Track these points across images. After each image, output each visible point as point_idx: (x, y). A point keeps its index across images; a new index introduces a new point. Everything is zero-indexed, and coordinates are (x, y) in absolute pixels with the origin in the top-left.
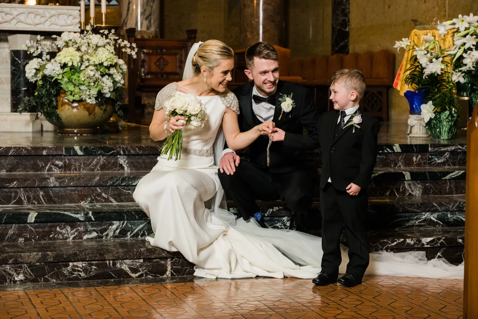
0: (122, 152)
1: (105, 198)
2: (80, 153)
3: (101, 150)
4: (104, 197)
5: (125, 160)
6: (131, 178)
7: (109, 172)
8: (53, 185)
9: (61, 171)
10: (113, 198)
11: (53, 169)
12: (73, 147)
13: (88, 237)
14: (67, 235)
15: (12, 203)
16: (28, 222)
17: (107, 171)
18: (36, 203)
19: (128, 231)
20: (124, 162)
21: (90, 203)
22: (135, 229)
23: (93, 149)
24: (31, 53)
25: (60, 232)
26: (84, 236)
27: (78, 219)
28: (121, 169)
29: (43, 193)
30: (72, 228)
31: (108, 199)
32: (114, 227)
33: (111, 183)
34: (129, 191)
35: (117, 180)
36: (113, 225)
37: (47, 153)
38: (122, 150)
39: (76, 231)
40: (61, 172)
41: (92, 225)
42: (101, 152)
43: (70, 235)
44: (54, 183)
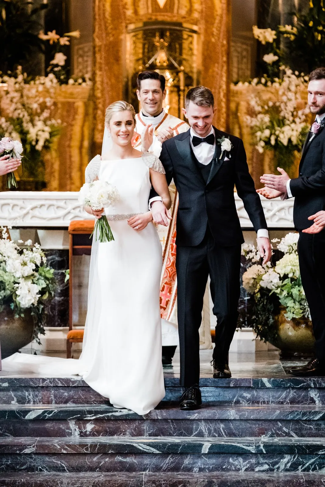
0: (312, 385)
1: (286, 432)
2: (268, 385)
3: (290, 383)
4: (284, 431)
5: (316, 393)
6: (312, 413)
7: (299, 405)
8: (233, 418)
9: (249, 404)
10: (295, 433)
11: (241, 402)
12: (261, 379)
13: (260, 469)
14: (240, 467)
15: (193, 435)
16: (202, 452)
17: (297, 404)
18: (217, 435)
19: (300, 465)
20: (316, 395)
21: (271, 437)
22: (306, 463)
23: (282, 381)
24: (251, 258)
25: (232, 463)
26: (256, 468)
27: (249, 451)
28: (312, 403)
29: (224, 426)
30: (245, 460)
31: (289, 433)
32: (286, 460)
33: (292, 417)
34: (310, 426)
35: (298, 415)
36: (284, 458)
37: (233, 384)
38: (312, 383)
39: (248, 463)
41: (264, 458)
42: (291, 384)
43: (242, 467)
44: (234, 416)
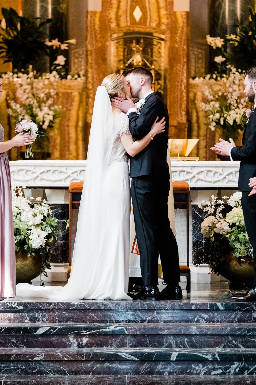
0: (255, 308)
1: (235, 344)
2: (221, 308)
3: (238, 306)
7: (245, 324)
8: (194, 334)
10: (242, 345)
11: (201, 321)
12: (216, 303)
13: (215, 373)
14: (200, 371)
15: (164, 347)
16: (171, 360)
17: (243, 323)
18: (182, 347)
19: (246, 369)
21: (224, 348)
22: (251, 368)
23: (232, 305)
25: (194, 368)
26: (213, 372)
27: (207, 359)
28: (255, 322)
29: (187, 340)
30: (204, 366)
31: (237, 345)
33: (240, 332)
34: (254, 340)
35: (244, 331)
36: (234, 365)
37: (195, 308)
38: (255, 306)
39: (206, 368)
40: (206, 323)
41: (219, 364)
42: (238, 308)
43: (202, 371)
44: (195, 332)
